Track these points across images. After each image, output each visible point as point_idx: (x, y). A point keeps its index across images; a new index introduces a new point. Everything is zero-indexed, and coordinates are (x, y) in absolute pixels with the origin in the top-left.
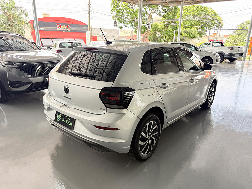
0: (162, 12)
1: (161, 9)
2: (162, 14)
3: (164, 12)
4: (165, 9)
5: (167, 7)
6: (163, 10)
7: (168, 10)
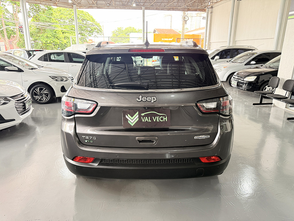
0: (31, 12)
1: (29, 8)
2: (32, 14)
3: (34, 13)
4: (35, 8)
5: (37, 7)
6: (31, 10)
7: (39, 9)
